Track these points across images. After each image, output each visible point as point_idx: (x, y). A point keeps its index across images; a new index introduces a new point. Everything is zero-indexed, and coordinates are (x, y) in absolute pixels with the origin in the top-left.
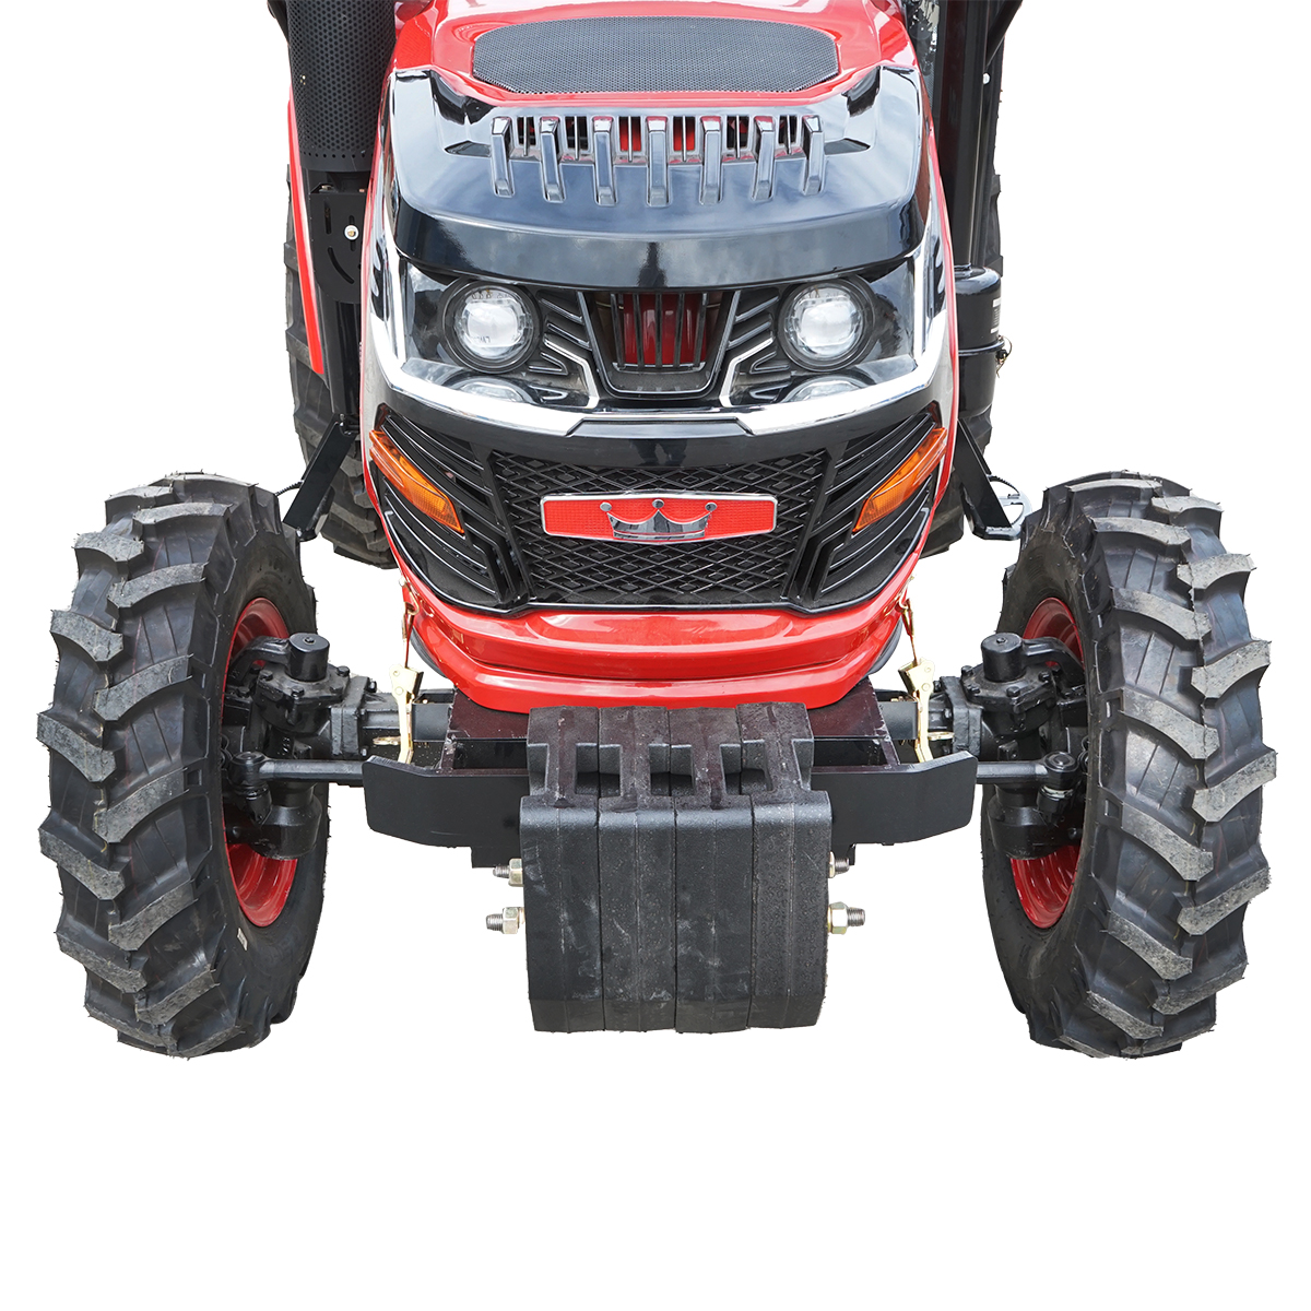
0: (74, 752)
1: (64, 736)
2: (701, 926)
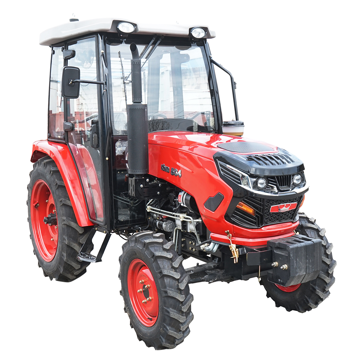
0: (172, 274)
1: (169, 272)
2: (309, 261)
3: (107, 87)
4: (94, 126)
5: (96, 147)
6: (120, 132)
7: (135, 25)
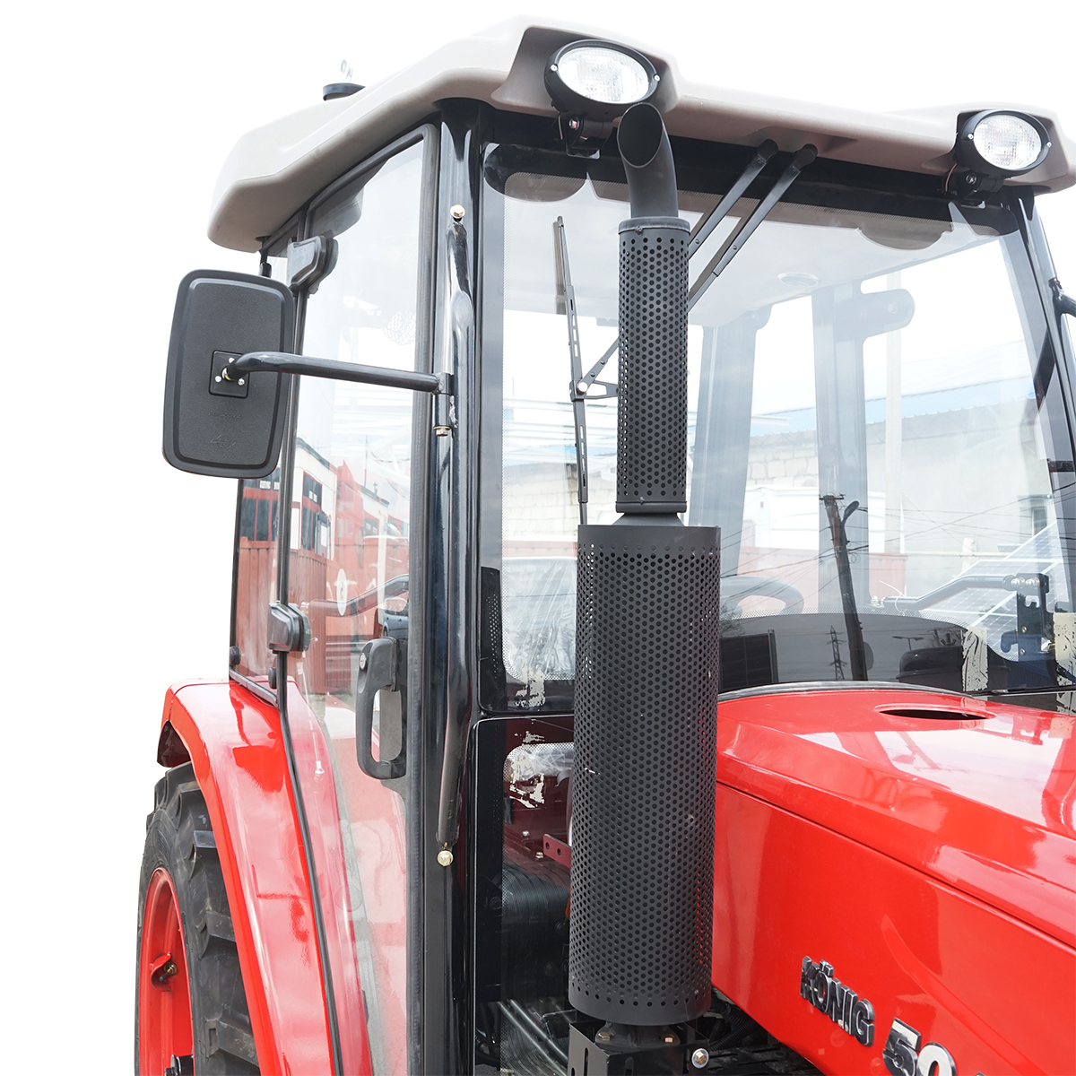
3: (456, 411)
4: (380, 649)
5: (387, 773)
6: (538, 689)
7: (655, 66)
